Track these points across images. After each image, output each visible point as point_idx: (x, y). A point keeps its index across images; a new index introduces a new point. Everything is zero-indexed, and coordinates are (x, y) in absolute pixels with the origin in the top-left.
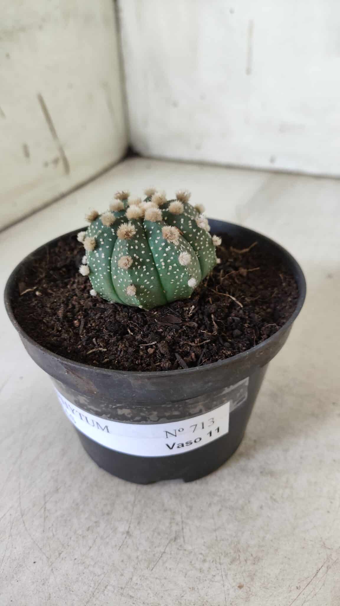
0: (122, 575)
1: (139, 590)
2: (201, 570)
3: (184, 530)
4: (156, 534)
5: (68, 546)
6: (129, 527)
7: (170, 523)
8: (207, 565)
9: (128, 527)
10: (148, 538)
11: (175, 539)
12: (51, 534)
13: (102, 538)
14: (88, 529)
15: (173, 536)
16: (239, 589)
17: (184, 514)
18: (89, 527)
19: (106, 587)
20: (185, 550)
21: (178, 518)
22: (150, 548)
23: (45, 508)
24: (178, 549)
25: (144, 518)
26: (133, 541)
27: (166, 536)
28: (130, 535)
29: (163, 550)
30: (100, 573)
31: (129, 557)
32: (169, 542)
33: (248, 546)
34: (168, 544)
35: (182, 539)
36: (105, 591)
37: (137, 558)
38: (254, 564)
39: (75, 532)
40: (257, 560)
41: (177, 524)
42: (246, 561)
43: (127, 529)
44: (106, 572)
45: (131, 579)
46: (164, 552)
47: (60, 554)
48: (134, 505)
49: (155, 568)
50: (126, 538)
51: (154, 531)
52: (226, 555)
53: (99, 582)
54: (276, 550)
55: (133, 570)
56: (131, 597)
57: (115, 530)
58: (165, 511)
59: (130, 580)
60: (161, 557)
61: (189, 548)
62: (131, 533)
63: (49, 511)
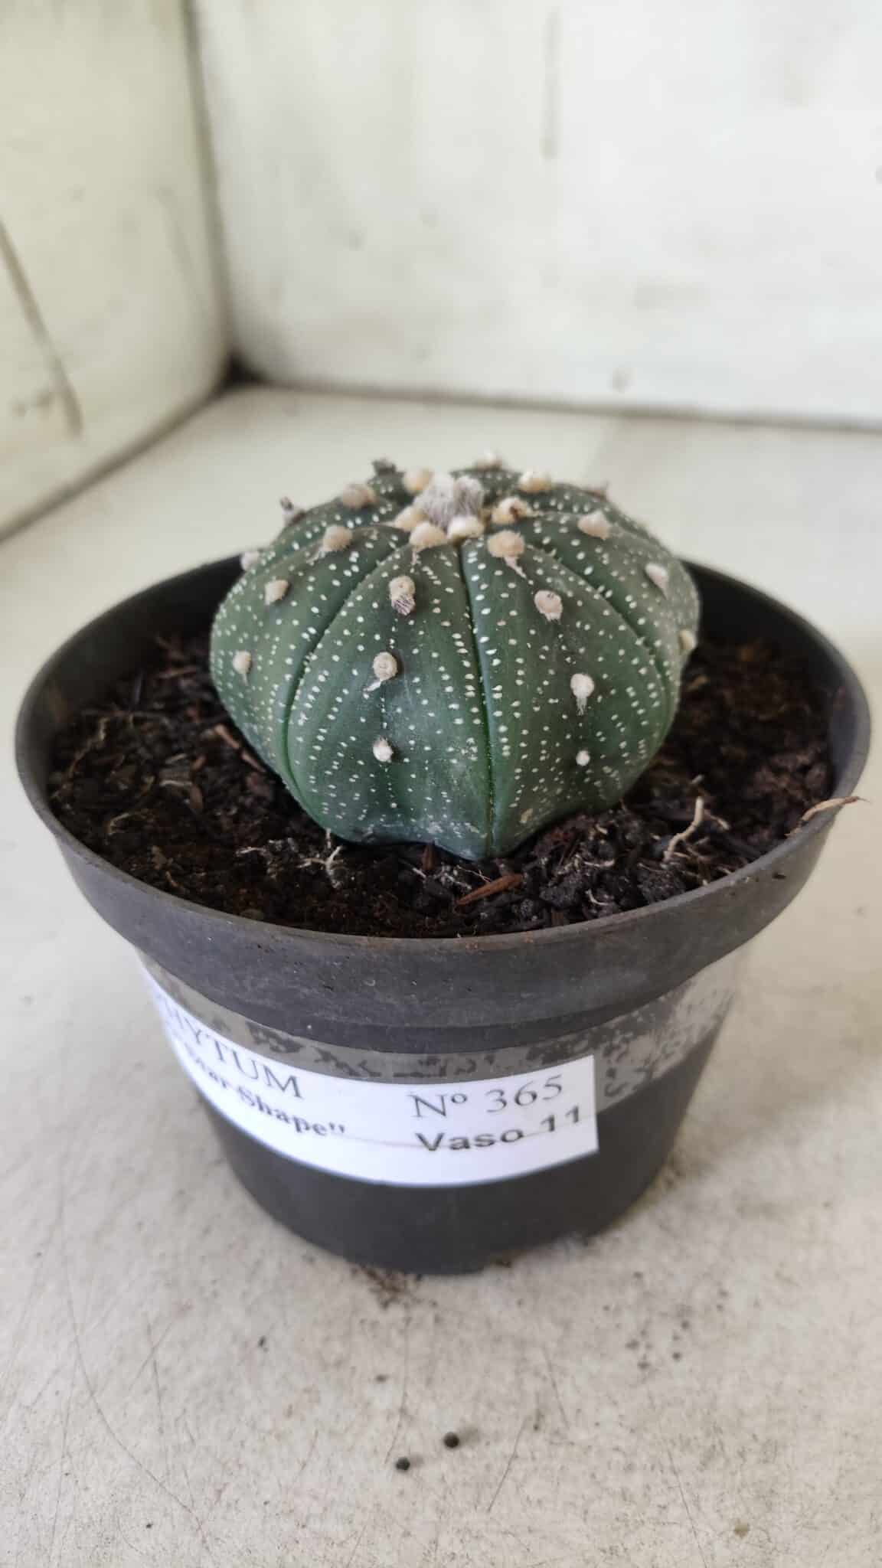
2: (625, 1496)
3: (560, 1390)
5: (240, 1466)
16: (738, 1537)
21: (537, 1357)
23: (155, 1364)
33: (742, 1414)
38: (766, 1461)
40: (771, 1450)
42: (742, 1454)
58: (498, 1340)
61: (582, 1436)
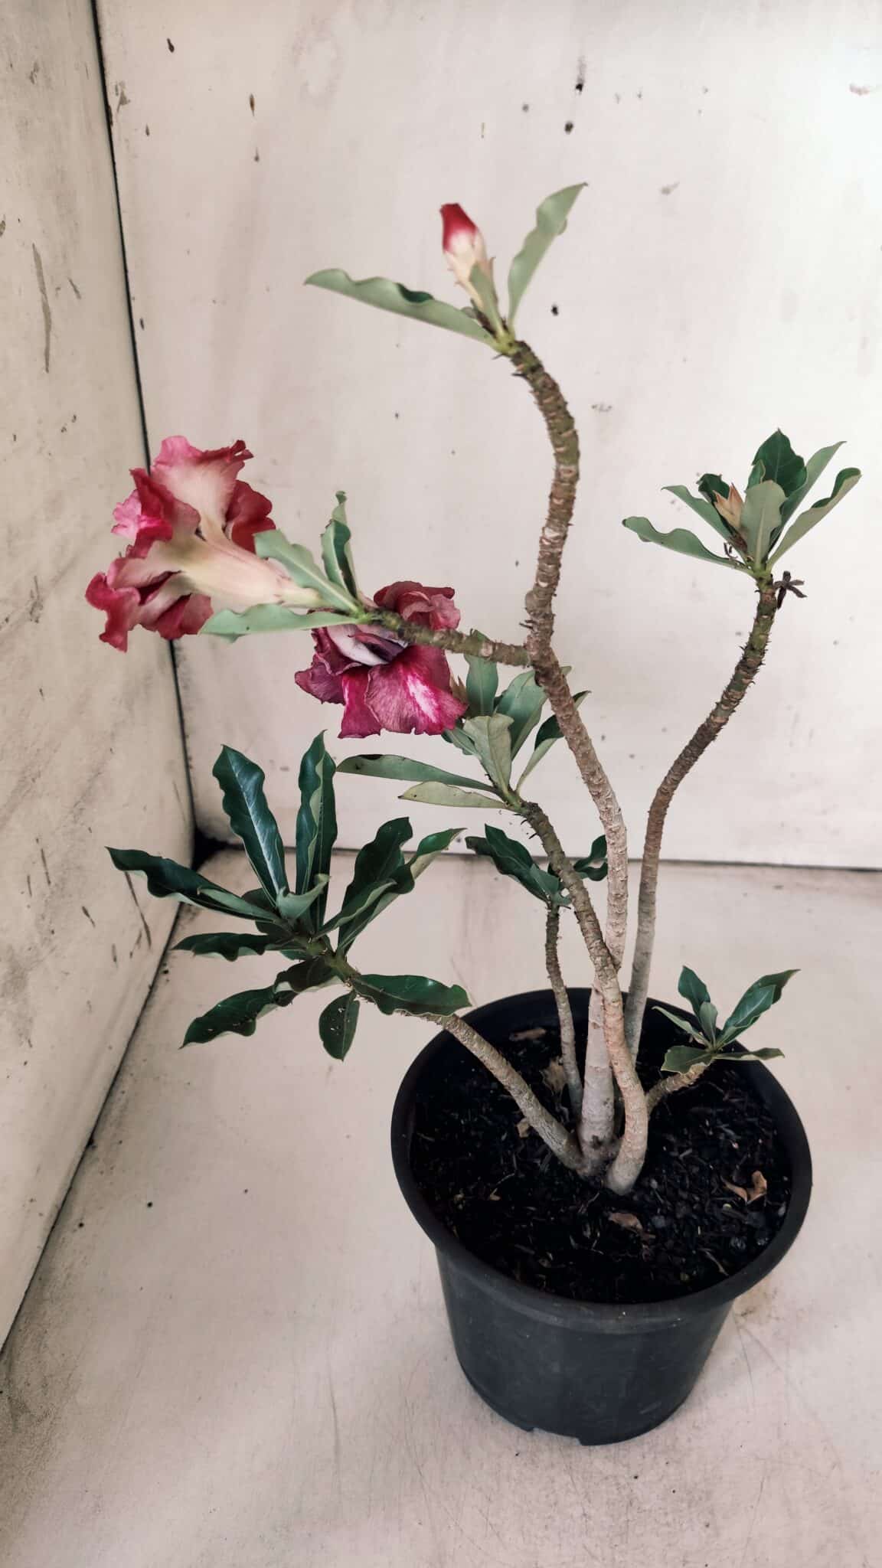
6: (584, 1509)
8: (670, 1518)
11: (631, 1504)
13: (564, 1531)
20: (645, 1511)
39: (536, 1536)
41: (624, 1488)
43: (582, 1512)
46: (628, 1521)
48: (574, 1484)
52: (682, 1501)
54: (721, 1478)
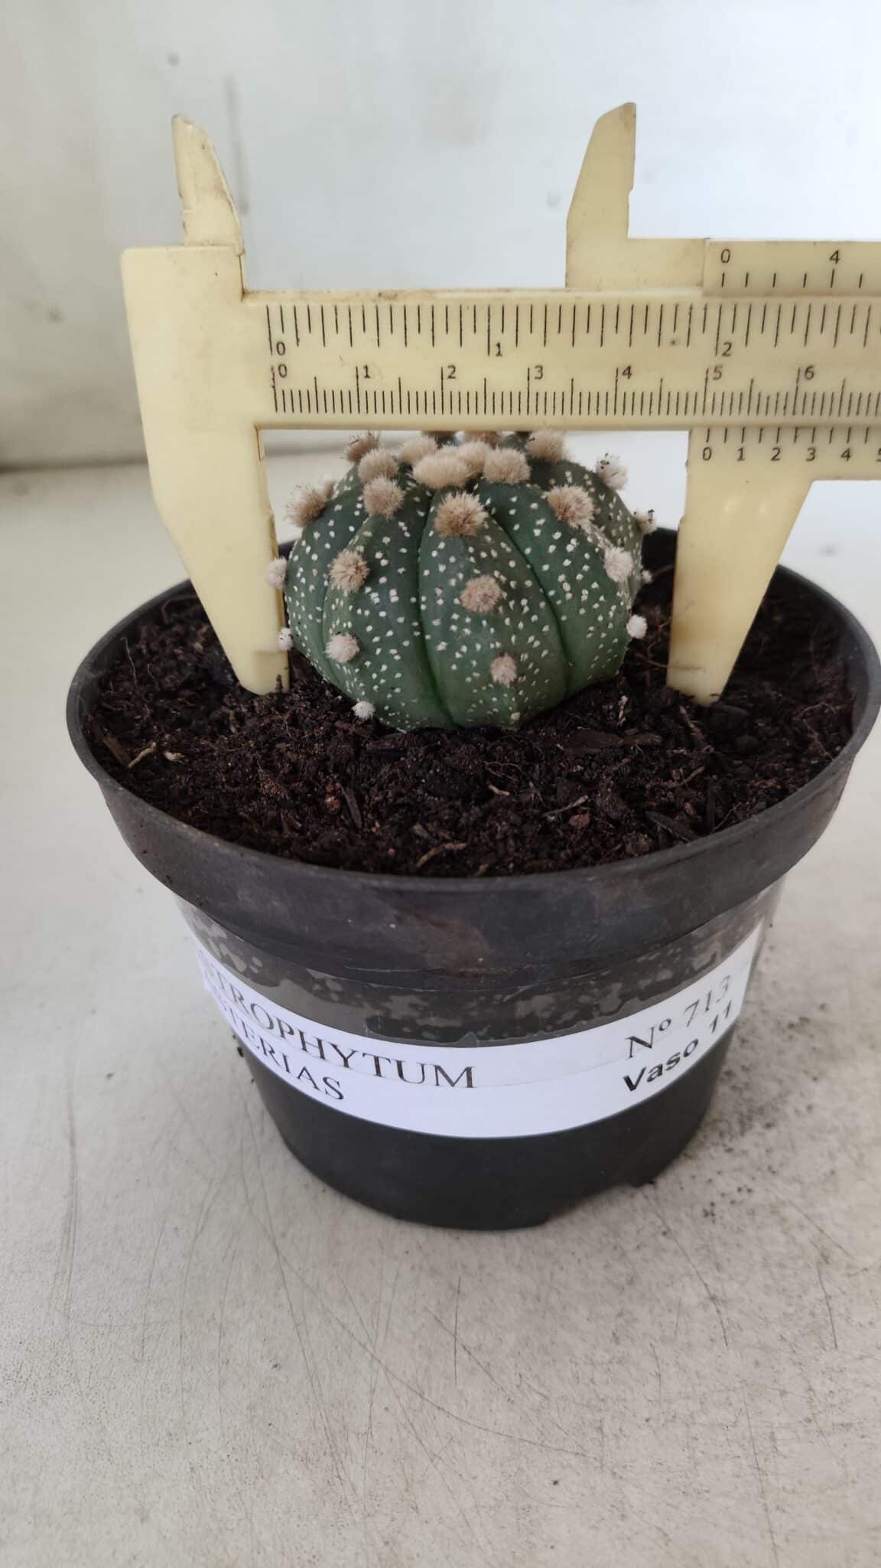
0: (783, 1393)
1: (848, 1402)
4: (775, 1270)
7: (785, 1232)
9: (703, 1287)
10: (766, 1286)
12: (538, 1398)
14: (616, 1339)
15: (814, 1255)
17: (798, 1201)
18: (614, 1334)
19: (773, 1439)
22: (790, 1305)
24: (849, 1275)
25: (719, 1249)
26: (741, 1312)
27: (801, 1262)
28: (724, 1301)
29: (824, 1295)
30: (733, 1419)
31: (764, 1348)
32: (819, 1272)
34: (820, 1278)
35: (838, 1250)
36: (779, 1448)
37: (783, 1339)
44: (742, 1405)
45: (810, 1389)
47: (600, 1429)
49: (838, 1337)
50: (718, 1311)
51: (766, 1265)
53: (748, 1435)
55: (798, 1371)
56: (846, 1426)
57: (679, 1307)
59: (811, 1393)
60: (830, 1309)
62: (720, 1295)
63: (479, 1348)
